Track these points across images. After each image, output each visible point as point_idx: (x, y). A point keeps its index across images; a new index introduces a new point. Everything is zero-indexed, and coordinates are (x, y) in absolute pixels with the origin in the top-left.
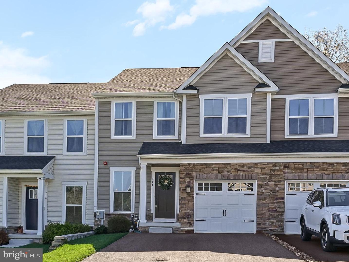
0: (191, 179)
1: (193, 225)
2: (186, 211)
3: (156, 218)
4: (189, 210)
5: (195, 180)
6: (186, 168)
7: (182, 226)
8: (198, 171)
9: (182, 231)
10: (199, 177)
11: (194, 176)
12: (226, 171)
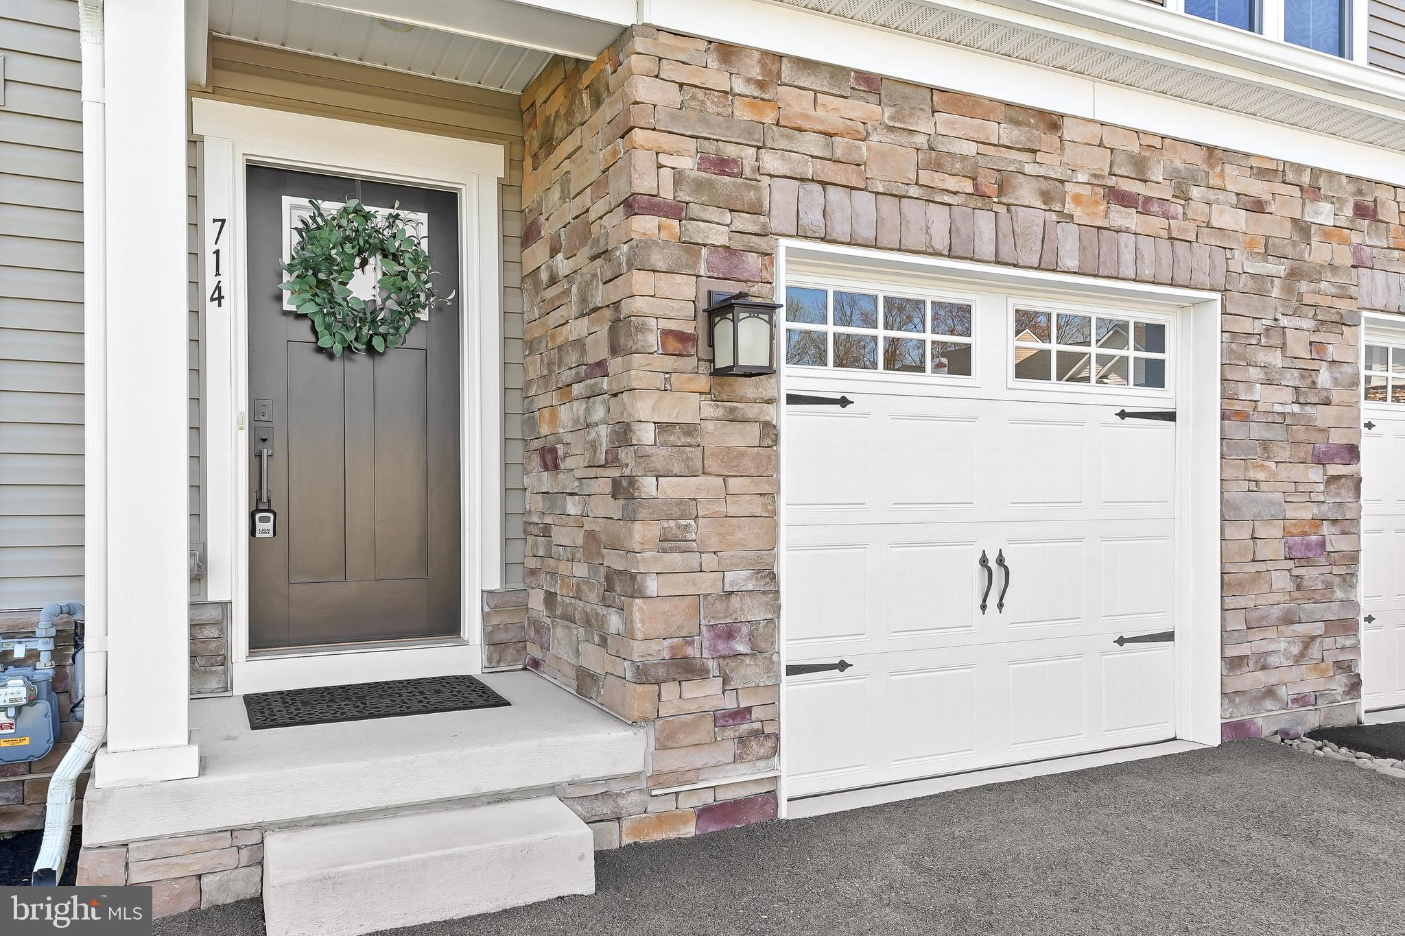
0: (745, 222)
1: (777, 737)
2: (708, 584)
3: (259, 642)
4: (729, 576)
5: (784, 243)
6: (700, 94)
7: (673, 761)
8: (811, 144)
9: (662, 820)
10: (813, 218)
11: (781, 198)
12: (1034, 184)
